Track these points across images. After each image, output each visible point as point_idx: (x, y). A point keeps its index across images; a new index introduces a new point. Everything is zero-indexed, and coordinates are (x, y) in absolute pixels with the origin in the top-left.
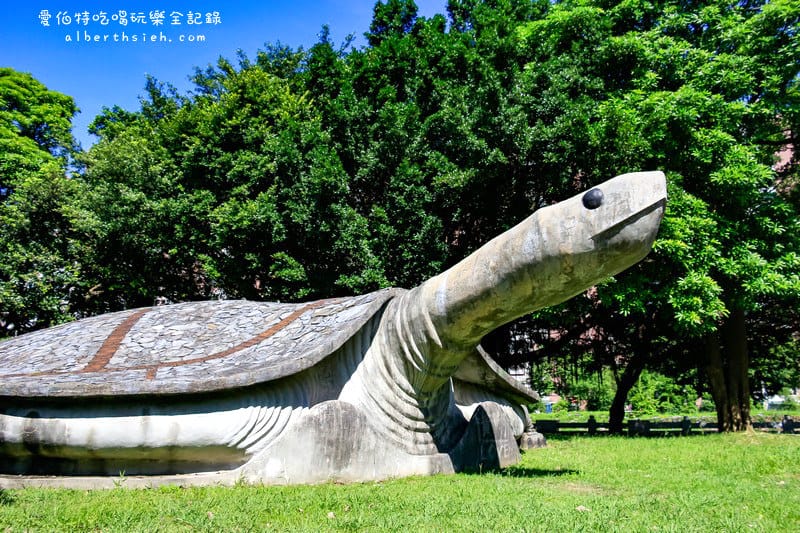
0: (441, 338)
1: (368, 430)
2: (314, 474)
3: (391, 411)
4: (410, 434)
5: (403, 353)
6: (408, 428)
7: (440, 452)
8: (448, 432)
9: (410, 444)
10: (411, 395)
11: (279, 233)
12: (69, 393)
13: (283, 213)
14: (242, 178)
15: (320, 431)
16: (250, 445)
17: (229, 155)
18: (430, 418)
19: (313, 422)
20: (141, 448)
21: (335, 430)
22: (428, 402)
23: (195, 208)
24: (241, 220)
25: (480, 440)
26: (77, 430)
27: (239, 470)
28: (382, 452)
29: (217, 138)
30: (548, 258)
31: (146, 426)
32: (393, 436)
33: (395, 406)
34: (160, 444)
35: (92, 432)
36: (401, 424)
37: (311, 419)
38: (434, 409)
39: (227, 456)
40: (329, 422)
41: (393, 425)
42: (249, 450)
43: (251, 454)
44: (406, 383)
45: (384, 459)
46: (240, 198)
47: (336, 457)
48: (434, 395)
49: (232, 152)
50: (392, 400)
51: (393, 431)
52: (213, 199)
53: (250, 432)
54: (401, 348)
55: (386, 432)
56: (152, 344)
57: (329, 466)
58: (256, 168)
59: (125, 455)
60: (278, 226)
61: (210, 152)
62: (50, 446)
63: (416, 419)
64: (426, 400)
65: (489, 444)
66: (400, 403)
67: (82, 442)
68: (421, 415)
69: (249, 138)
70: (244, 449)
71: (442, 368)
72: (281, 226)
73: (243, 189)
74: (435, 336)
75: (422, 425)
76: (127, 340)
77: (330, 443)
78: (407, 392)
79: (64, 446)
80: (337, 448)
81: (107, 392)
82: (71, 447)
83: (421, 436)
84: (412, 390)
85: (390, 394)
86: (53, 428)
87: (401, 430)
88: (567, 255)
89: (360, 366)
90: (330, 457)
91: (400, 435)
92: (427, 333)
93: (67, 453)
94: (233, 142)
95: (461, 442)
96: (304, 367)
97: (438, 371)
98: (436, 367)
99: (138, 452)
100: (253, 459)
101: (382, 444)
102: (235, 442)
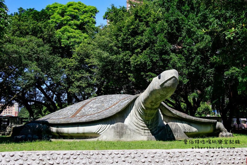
0: (145, 107)
1: (128, 129)
2: (114, 139)
3: (137, 125)
4: (143, 131)
5: (138, 111)
6: (142, 129)
7: (153, 135)
8: (158, 130)
9: (143, 133)
10: (142, 121)
11: (149, 65)
12: (63, 123)
13: (150, 58)
14: (138, 46)
15: (115, 130)
16: (100, 133)
17: (133, 38)
18: (150, 127)
19: (114, 128)
20: (78, 133)
21: (119, 129)
22: (148, 123)
23: (124, 58)
24: (138, 61)
25: (167, 132)
26: (66, 130)
27: (97, 138)
28: (132, 135)
29: (129, 33)
30: (154, 90)
31: (78, 129)
32: (137, 131)
33: (138, 124)
34: (81, 132)
35: (68, 130)
36: (140, 128)
37: (113, 127)
38: (151, 125)
39: (95, 135)
40: (117, 128)
41: (137, 128)
42: (100, 134)
43: (100, 135)
44: (140, 118)
45: (133, 136)
46: (137, 54)
47: (119, 135)
48: (150, 121)
49: (134, 37)
50: (137, 122)
51: (137, 130)
52: (130, 54)
53: (100, 130)
54: (138, 110)
55: (135, 130)
56: (87, 110)
57: (118, 137)
58: (142, 42)
59: (75, 135)
60: (149, 63)
61: (127, 38)
62: (61, 133)
63: (145, 127)
64: (148, 122)
65: (171, 134)
66: (139, 123)
67: (67, 132)
68: (146, 126)
69: (139, 31)
70: (99, 134)
71: (149, 114)
72: (150, 63)
73: (139, 50)
74: (143, 107)
75: (147, 128)
76: (83, 109)
77: (118, 132)
78: (141, 120)
79: (63, 133)
80: (119, 133)
81: (70, 122)
82: (65, 133)
83: (146, 131)
84: (142, 120)
85: (137, 121)
86: (61, 130)
87: (140, 130)
88: (156, 89)
89: (129, 114)
90: (117, 135)
91: (139, 131)
92: (141, 106)
93: (64, 135)
94: (134, 33)
95: (160, 133)
96: (111, 115)
97: (148, 115)
98: (147, 114)
99: (77, 134)
100: (101, 136)
101: (132, 133)
102: (96, 132)
